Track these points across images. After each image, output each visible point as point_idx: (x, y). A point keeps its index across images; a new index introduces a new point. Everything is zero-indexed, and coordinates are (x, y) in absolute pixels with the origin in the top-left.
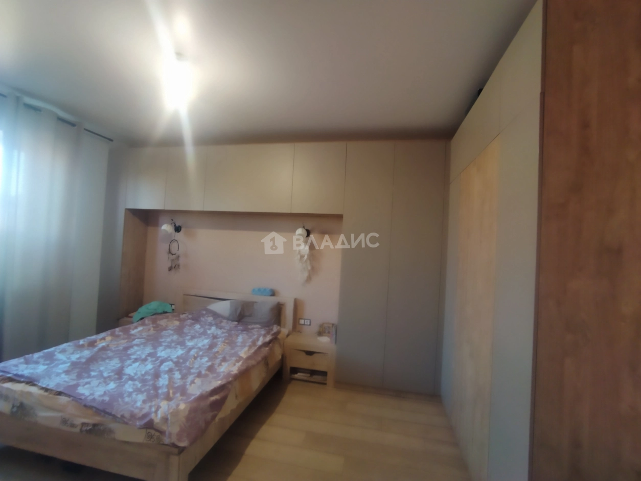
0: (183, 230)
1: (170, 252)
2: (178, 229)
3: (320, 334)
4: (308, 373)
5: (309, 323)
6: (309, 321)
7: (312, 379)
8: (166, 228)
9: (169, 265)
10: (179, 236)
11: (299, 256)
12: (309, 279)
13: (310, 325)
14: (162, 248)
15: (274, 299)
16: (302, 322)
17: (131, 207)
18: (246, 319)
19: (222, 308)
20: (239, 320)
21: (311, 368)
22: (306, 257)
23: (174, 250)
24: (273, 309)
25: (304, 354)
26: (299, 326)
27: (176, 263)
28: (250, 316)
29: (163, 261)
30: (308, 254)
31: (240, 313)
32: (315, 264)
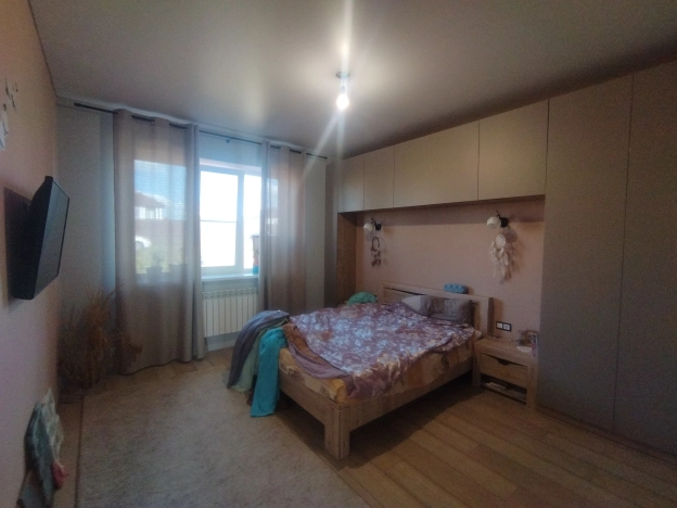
0: (382, 227)
1: (373, 249)
2: (378, 227)
3: (523, 343)
4: (503, 385)
5: (508, 329)
6: (509, 326)
7: (504, 392)
8: (367, 227)
9: (372, 260)
10: (380, 234)
11: (495, 250)
12: (508, 276)
13: (510, 330)
14: (368, 244)
15: (467, 297)
16: (500, 325)
17: (341, 211)
18: (435, 315)
19: (414, 302)
20: (429, 315)
21: (505, 379)
22: (502, 250)
23: (376, 247)
24: (463, 308)
25: (496, 362)
26: (495, 330)
27: (378, 258)
28: (440, 312)
29: (368, 257)
30: (505, 248)
31: (430, 309)
32: (514, 258)
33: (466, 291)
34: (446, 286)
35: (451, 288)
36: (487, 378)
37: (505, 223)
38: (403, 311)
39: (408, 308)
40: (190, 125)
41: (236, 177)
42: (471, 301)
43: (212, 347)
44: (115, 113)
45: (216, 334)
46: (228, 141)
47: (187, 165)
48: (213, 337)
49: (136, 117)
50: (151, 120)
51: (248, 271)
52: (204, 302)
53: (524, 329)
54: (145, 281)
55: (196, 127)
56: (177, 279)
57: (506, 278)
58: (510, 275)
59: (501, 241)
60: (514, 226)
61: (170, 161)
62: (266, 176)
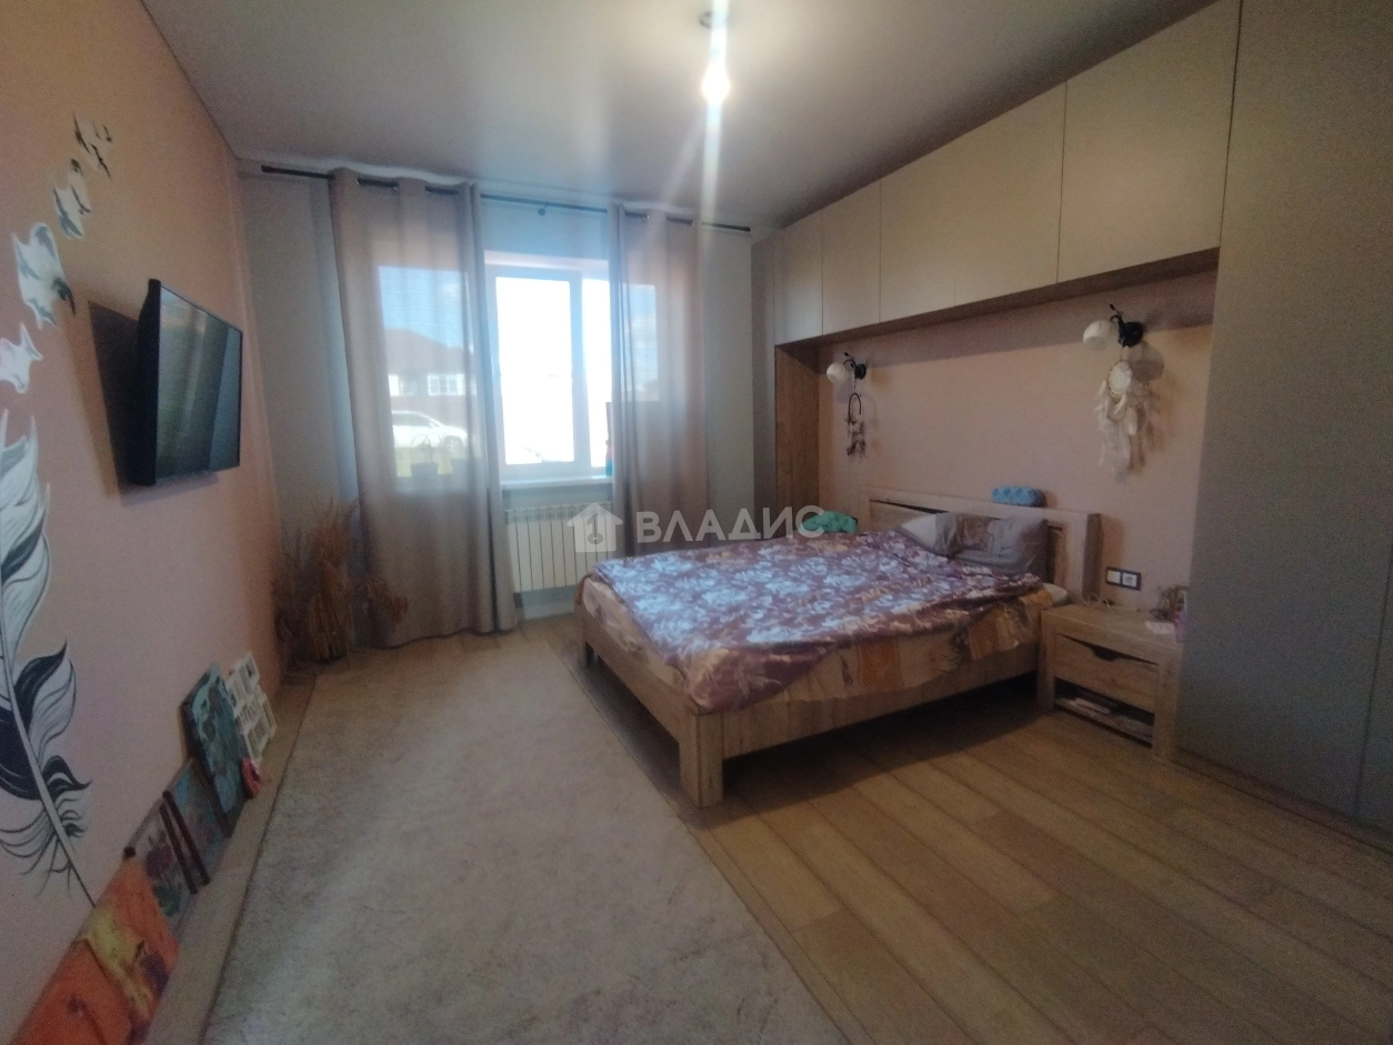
0: (869, 371)
1: (850, 420)
2: (860, 372)
3: (1164, 615)
4: (1104, 705)
5: (1134, 584)
6: (1135, 577)
7: (1111, 722)
8: (834, 371)
9: (849, 442)
10: (864, 386)
11: (1107, 403)
12: (1137, 462)
13: (1138, 588)
14: (840, 410)
15: (1038, 514)
16: (1114, 577)
17: (781, 341)
18: (966, 555)
19: (924, 527)
20: (951, 557)
21: (1109, 692)
22: (1123, 400)
23: (857, 417)
24: (1027, 536)
25: (1089, 653)
26: (1104, 588)
27: (860, 437)
28: (976, 547)
29: (841, 436)
30: (1131, 395)
31: (954, 541)
32: (1154, 419)
33: (1040, 500)
34: (996, 492)
35: (1007, 495)
36: (1068, 689)
37: (1131, 334)
38: (900, 546)
39: (912, 541)
40: (462, 186)
41: (564, 286)
42: (1045, 522)
43: (532, 611)
44: (331, 177)
45: (538, 586)
46: (542, 212)
47: (462, 268)
48: (532, 593)
49: (365, 181)
50: (391, 184)
51: (598, 471)
52: (511, 527)
53: (1171, 584)
54: (408, 489)
55: (472, 189)
56: (459, 484)
57: (1131, 467)
58: (1142, 460)
59: (1121, 379)
60: (1157, 340)
61: (433, 264)
62: (618, 277)
